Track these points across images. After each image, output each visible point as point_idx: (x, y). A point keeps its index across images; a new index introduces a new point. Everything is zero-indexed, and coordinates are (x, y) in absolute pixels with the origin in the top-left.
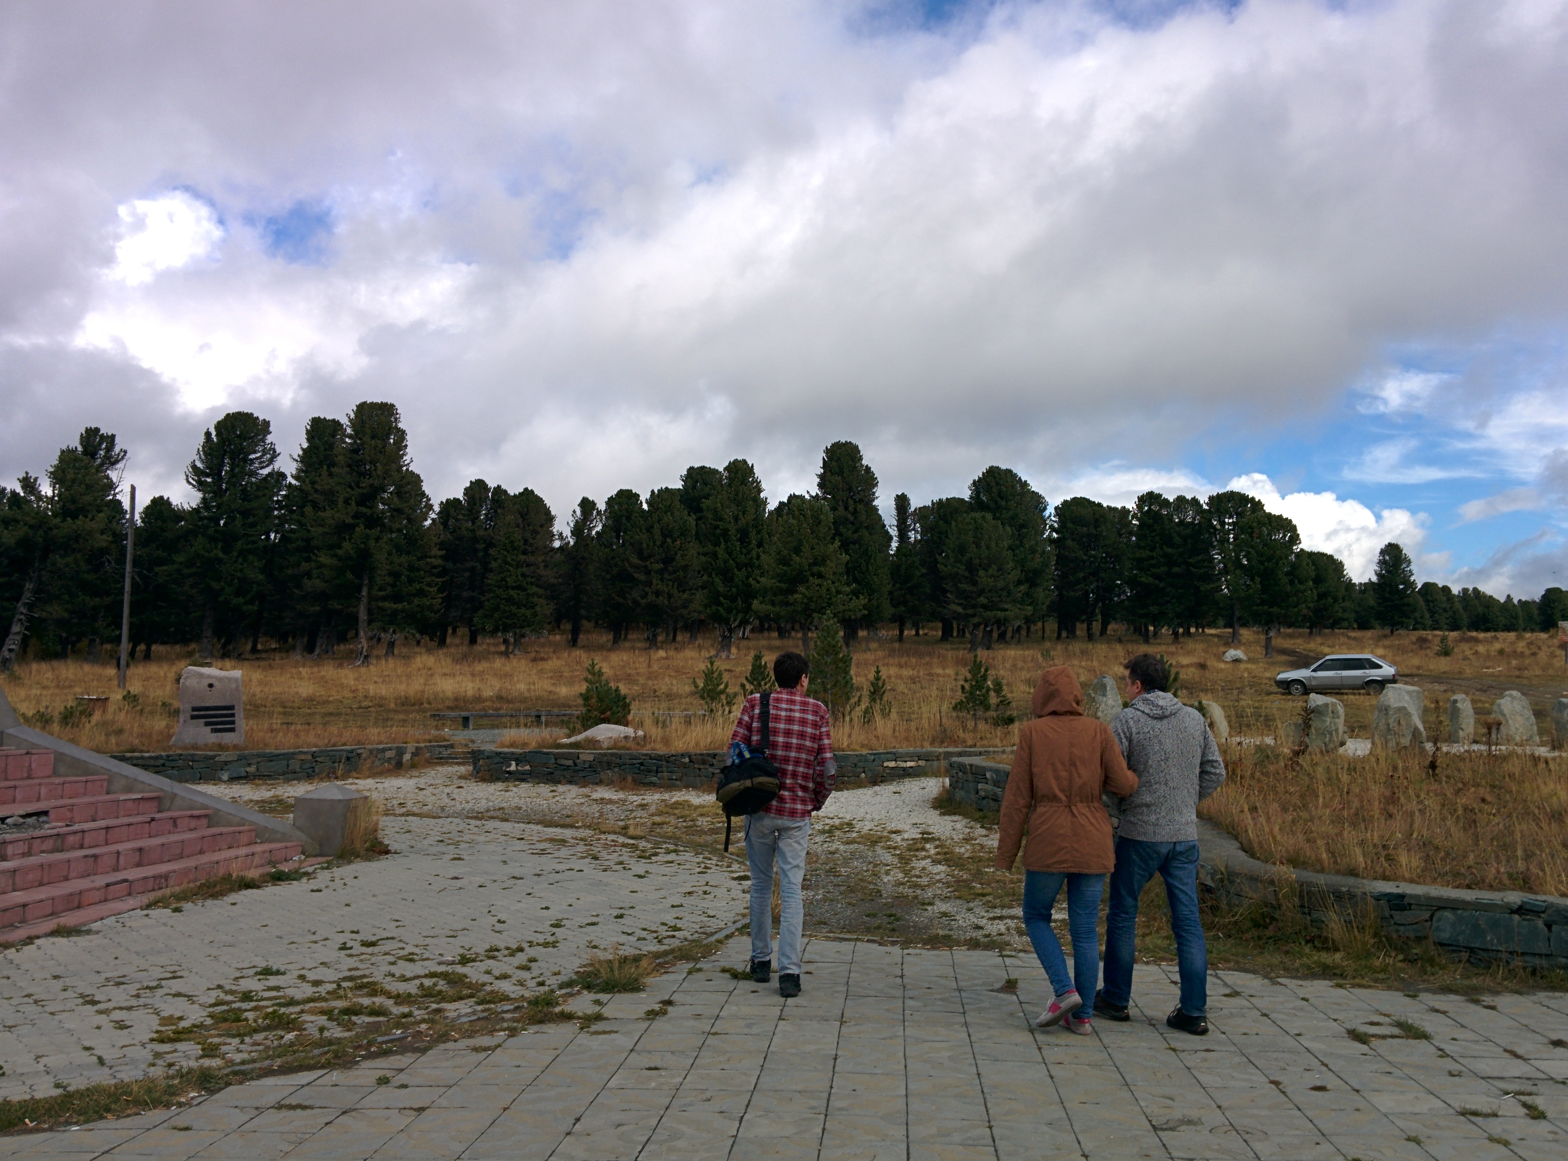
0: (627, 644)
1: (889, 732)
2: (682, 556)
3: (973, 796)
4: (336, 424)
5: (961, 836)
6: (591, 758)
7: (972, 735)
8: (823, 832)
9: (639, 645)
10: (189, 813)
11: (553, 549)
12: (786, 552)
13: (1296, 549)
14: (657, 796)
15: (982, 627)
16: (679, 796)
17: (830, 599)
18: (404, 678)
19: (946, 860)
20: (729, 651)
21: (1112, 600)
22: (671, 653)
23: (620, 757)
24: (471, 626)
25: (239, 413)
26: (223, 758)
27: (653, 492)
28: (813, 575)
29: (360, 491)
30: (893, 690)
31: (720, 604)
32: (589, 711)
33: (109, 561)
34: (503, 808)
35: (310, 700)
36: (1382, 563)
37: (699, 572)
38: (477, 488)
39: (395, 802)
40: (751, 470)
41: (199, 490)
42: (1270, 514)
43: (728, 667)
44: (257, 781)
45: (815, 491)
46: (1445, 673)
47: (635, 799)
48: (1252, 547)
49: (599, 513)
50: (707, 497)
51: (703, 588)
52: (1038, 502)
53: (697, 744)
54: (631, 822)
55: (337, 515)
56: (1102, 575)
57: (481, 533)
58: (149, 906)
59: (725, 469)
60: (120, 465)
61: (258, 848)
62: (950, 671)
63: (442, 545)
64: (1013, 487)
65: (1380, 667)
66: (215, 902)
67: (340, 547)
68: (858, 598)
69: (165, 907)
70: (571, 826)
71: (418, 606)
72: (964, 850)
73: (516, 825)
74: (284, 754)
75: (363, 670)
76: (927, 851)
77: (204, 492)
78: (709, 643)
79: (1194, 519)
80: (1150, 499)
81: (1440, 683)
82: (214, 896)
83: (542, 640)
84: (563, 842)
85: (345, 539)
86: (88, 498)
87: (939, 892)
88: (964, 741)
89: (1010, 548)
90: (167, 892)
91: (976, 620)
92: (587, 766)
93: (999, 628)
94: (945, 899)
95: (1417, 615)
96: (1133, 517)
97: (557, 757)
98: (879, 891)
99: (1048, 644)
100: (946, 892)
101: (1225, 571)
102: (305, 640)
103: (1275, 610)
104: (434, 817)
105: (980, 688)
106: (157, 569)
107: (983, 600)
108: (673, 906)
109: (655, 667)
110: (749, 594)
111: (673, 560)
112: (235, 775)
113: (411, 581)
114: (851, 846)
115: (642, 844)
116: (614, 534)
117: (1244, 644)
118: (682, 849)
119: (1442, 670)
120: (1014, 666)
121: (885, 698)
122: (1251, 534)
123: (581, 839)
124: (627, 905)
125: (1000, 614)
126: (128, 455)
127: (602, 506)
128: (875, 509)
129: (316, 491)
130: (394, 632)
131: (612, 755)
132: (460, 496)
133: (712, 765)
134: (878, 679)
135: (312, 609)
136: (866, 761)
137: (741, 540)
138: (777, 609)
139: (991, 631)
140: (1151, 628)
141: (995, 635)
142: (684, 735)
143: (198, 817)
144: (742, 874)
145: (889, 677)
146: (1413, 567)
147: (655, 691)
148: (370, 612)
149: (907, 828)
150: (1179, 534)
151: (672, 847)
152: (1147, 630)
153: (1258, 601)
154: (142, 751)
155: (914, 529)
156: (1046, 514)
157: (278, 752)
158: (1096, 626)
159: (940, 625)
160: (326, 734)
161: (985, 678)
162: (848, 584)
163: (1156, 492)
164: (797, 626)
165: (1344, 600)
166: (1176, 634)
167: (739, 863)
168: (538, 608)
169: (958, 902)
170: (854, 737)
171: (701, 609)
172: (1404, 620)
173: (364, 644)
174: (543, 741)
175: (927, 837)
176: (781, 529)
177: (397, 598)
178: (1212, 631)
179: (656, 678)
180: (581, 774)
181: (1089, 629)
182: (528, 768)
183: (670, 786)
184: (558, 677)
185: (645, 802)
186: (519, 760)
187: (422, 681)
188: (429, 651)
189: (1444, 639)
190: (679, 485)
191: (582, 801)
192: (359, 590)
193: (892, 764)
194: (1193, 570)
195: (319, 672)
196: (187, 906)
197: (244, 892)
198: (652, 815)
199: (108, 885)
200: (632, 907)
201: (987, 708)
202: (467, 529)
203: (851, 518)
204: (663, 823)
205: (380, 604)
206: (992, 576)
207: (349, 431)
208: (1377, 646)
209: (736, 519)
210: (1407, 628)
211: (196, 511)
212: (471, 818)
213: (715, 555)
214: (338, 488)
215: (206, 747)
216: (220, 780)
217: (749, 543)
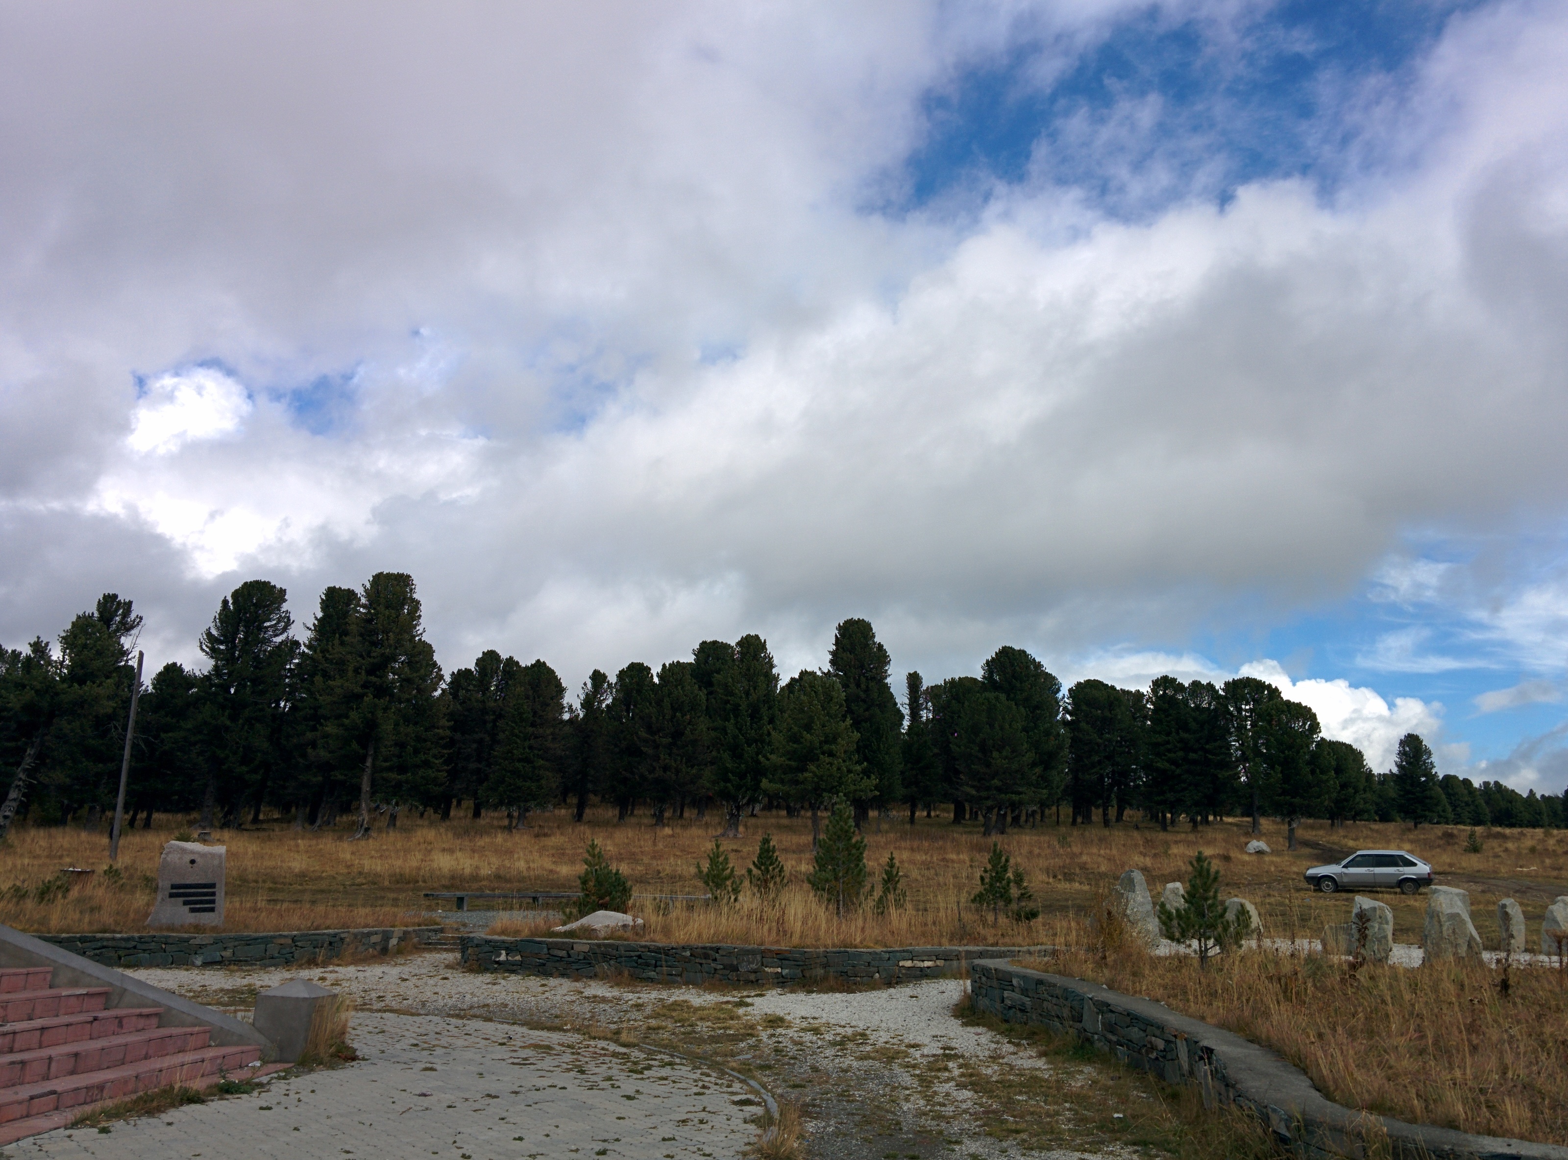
0: (633, 820)
1: (904, 926)
2: (691, 730)
3: (998, 1005)
4: (350, 594)
5: (987, 1053)
6: (586, 948)
7: (993, 931)
8: (833, 1044)
9: (646, 821)
10: (138, 1011)
11: (562, 721)
12: (796, 729)
13: (1317, 738)
14: (654, 995)
15: (996, 810)
16: (678, 995)
17: (840, 778)
18: (402, 854)
19: (972, 1084)
20: (737, 830)
21: (1127, 785)
22: (678, 830)
23: (617, 948)
24: (476, 799)
25: (257, 582)
26: (198, 941)
27: (664, 665)
28: (823, 753)
29: (372, 660)
30: (906, 876)
31: (727, 780)
32: (587, 895)
33: (116, 727)
34: (488, 1005)
35: (302, 876)
36: (1402, 754)
37: (708, 747)
38: (489, 659)
39: (374, 995)
40: (763, 646)
41: (212, 657)
42: (1288, 701)
43: (735, 847)
44: (232, 967)
45: (827, 667)
46: (1479, 871)
47: (631, 997)
48: (1271, 735)
49: (610, 685)
50: (718, 672)
51: (712, 763)
52: (1051, 684)
53: (700, 935)
54: (625, 1025)
55: (346, 684)
56: (1118, 759)
57: (492, 704)
58: (75, 1125)
59: (738, 644)
60: (134, 632)
61: (210, 1053)
62: (964, 857)
63: (451, 716)
64: (1028, 667)
65: (1414, 865)
66: (151, 1120)
67: (347, 717)
68: (869, 777)
69: (92, 1126)
70: (559, 1029)
71: (422, 777)
72: (990, 1071)
73: (500, 1026)
74: (262, 938)
75: (363, 843)
76: (949, 1071)
77: (217, 659)
78: (717, 820)
79: (1210, 704)
80: (1164, 683)
81: (1475, 882)
82: (150, 1113)
83: (547, 814)
84: (548, 1049)
85: (353, 709)
86: (98, 663)
87: (966, 1126)
88: (985, 939)
89: (1025, 730)
90: (98, 1106)
91: (989, 803)
92: (581, 957)
93: (1013, 811)
94: (975, 1136)
95: (1440, 808)
96: (1147, 702)
97: (550, 946)
98: (898, 1123)
99: (1063, 830)
100: (974, 1126)
101: (1244, 759)
102: (308, 810)
103: (1297, 800)
104: (412, 1015)
105: (1000, 879)
106: (163, 735)
107: (996, 782)
108: (664, 1139)
109: (660, 846)
110: (759, 772)
111: (682, 734)
112: (209, 960)
113: (416, 752)
114: (866, 1063)
115: (636, 1054)
116: (624, 708)
117: (1265, 834)
118: (678, 1061)
119: (1476, 869)
120: (1031, 852)
121: (899, 886)
122: (1270, 722)
123: (569, 1046)
124: (611, 1136)
125: (1015, 797)
126: (143, 622)
127: (613, 679)
128: (887, 687)
129: (327, 659)
130: (397, 804)
131: (609, 945)
132: (472, 666)
133: (715, 960)
134: (892, 866)
135: (314, 779)
136: (881, 959)
137: (752, 716)
138: (786, 788)
139: (1006, 813)
140: (1169, 815)
141: (1009, 819)
142: (686, 924)
143: (148, 1016)
144: (744, 1097)
145: (902, 862)
146: (1434, 759)
147: (659, 872)
148: (373, 783)
149: (926, 1041)
150: (1195, 719)
151: (667, 1058)
152: (1164, 816)
153: (1280, 791)
154: (114, 932)
155: (926, 708)
156: (1060, 695)
157: (257, 935)
158: (1112, 812)
159: (952, 806)
160: (313, 915)
161: (1005, 869)
162: (859, 762)
163: (1171, 676)
164: (806, 805)
165: (1365, 790)
166: (1193, 821)
167: (741, 1081)
168: (543, 782)
169: (989, 1140)
170: (868, 931)
171: (708, 785)
172: (1427, 813)
173: (365, 816)
174: (536, 927)
175: (949, 1054)
176: (792, 706)
177: (402, 769)
178: (1230, 820)
179: (661, 857)
180: (575, 966)
181: (1105, 814)
182: (518, 958)
183: (669, 982)
184: (560, 854)
185: (640, 1001)
186: (509, 949)
187: (419, 856)
188: (432, 824)
189: (1472, 835)
190: (690, 659)
191: (574, 998)
192: (363, 759)
193: (908, 964)
194: (1210, 757)
195: (317, 844)
196: (118, 1125)
197: (186, 1108)
198: (647, 1018)
199: (32, 1098)
200: (617, 1140)
201: (1009, 901)
202: (477, 701)
203: (862, 695)
204: (659, 1028)
205: (385, 775)
206: (1006, 758)
207: (363, 600)
208: (1402, 840)
209: (747, 694)
210: (1431, 822)
211: (207, 678)
212: (452, 1016)
213: (724, 730)
214: (349, 657)
215: (182, 928)
216: (193, 965)
217: (761, 719)
